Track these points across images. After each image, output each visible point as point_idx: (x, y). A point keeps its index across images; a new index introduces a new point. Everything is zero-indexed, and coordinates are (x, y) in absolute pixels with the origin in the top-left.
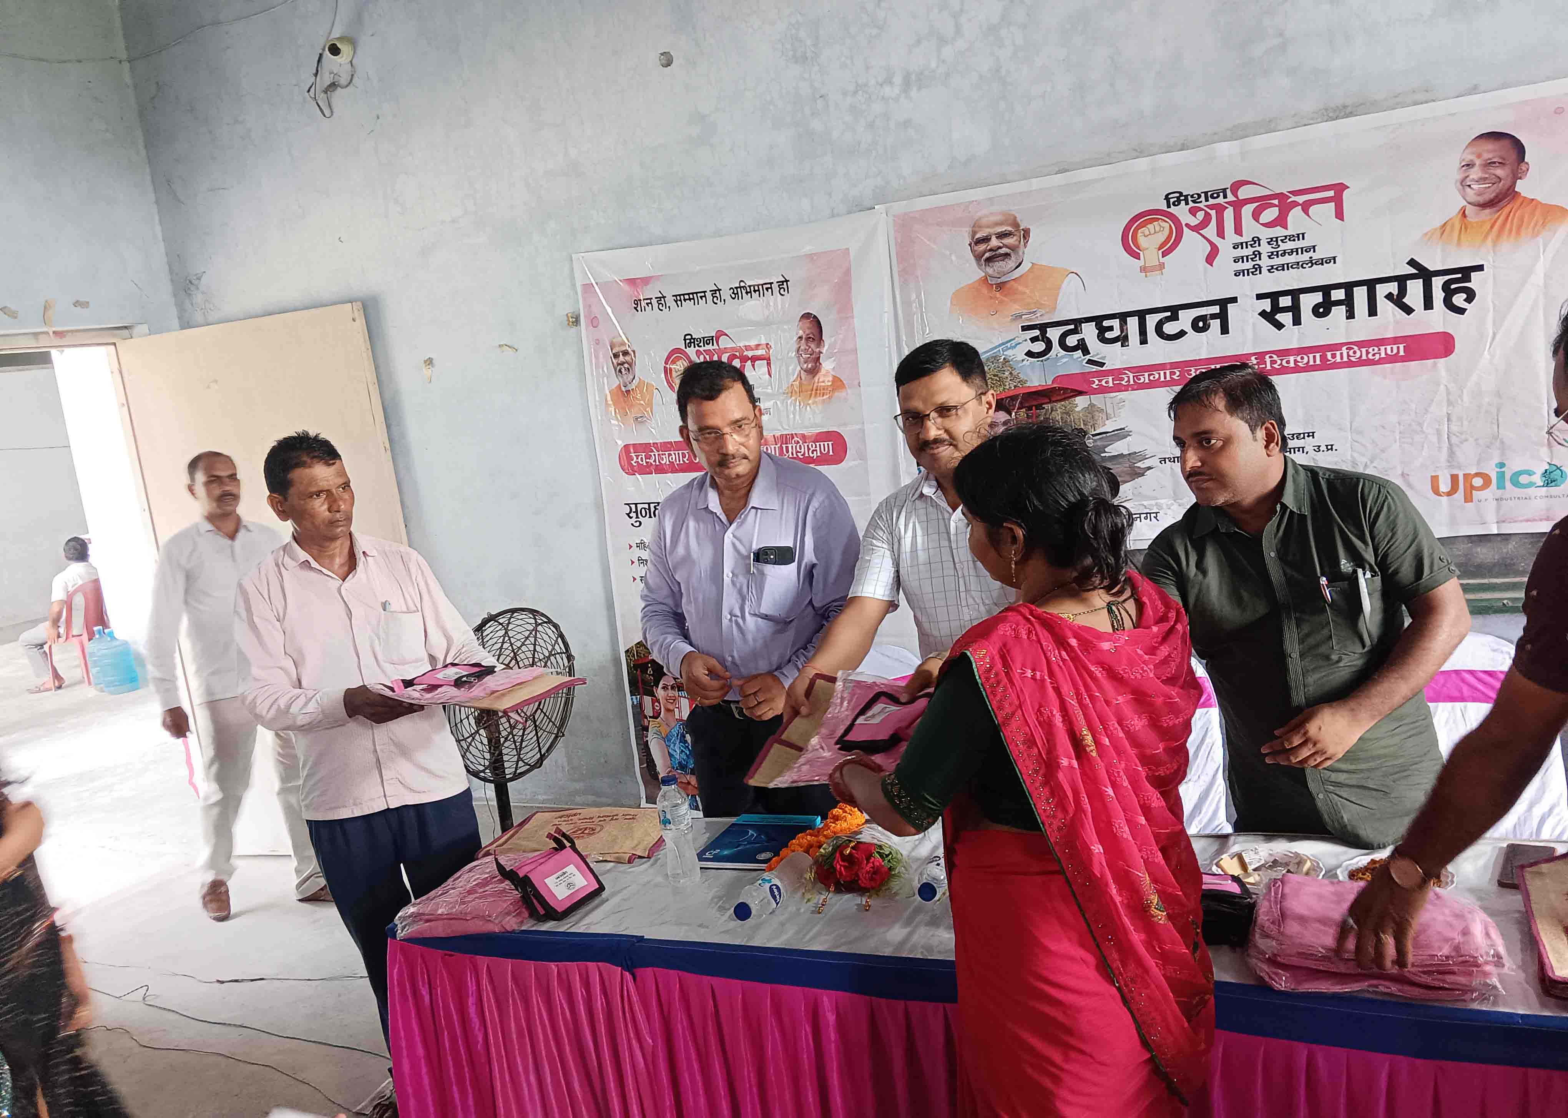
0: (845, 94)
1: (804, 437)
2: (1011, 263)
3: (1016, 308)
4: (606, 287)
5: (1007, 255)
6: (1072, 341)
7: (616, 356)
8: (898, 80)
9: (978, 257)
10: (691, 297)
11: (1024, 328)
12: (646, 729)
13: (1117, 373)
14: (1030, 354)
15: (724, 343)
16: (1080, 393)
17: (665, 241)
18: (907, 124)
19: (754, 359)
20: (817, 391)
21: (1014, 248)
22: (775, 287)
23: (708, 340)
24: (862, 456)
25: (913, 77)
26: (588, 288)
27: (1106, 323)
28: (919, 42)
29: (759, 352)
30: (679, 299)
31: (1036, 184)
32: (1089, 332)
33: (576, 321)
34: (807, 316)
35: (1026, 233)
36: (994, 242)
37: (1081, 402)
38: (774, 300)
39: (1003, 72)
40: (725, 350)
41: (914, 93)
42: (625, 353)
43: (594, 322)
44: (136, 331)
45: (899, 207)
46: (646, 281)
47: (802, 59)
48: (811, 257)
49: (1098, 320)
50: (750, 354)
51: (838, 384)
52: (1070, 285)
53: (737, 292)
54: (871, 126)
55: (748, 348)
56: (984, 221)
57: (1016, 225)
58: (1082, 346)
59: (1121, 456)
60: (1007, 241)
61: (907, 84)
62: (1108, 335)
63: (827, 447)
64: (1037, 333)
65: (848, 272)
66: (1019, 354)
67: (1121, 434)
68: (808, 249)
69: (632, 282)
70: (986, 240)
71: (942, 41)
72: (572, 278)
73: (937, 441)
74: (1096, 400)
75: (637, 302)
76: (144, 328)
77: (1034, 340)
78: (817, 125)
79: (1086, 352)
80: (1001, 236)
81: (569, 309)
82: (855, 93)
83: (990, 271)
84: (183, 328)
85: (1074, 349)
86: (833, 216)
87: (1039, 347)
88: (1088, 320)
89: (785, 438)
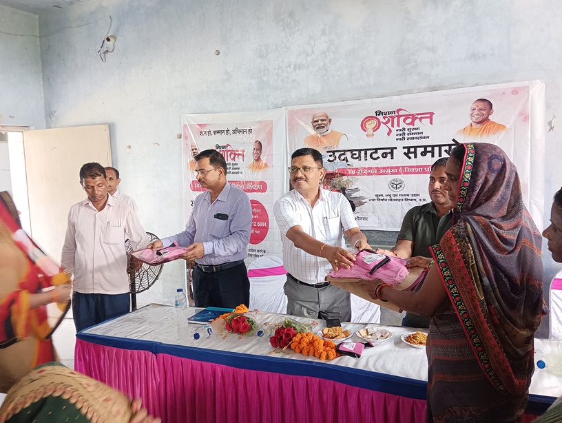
0: (275, 69)
1: (253, 182)
2: (325, 130)
3: (325, 145)
4: (191, 126)
5: (324, 127)
6: (343, 157)
7: (193, 150)
8: (292, 66)
9: (314, 127)
10: (219, 132)
13: (357, 169)
14: (329, 160)
15: (229, 148)
16: (344, 175)
17: (213, 113)
18: (294, 81)
19: (239, 155)
20: (259, 168)
21: (326, 125)
22: (247, 131)
23: (224, 147)
24: (272, 191)
25: (297, 66)
26: (185, 126)
27: (354, 152)
28: (300, 55)
29: (241, 153)
30: (215, 132)
31: (334, 104)
32: (348, 155)
33: (180, 137)
34: (257, 141)
35: (330, 120)
36: (320, 122)
37: (345, 178)
38: (246, 135)
39: (326, 67)
40: (229, 151)
41: (297, 71)
42: (196, 149)
43: (186, 138)
44: (30, 128)
45: (290, 108)
46: (205, 125)
47: (262, 57)
48: (260, 122)
49: (352, 151)
50: (237, 153)
51: (266, 165)
52: (343, 139)
53: (234, 132)
54: (283, 80)
55: (237, 151)
56: (317, 115)
58: (346, 160)
59: (356, 197)
60: (324, 122)
61: (295, 68)
62: (354, 156)
63: (260, 187)
64: (332, 154)
65: (272, 128)
67: (357, 190)
68: (259, 119)
69: (200, 125)
70: (317, 121)
71: (307, 55)
72: (180, 122)
74: (350, 178)
75: (201, 132)
76: (34, 127)
77: (331, 156)
78: (265, 79)
80: (322, 120)
81: (178, 133)
82: (278, 69)
83: (318, 131)
84: (47, 128)
85: (344, 160)
86: (268, 109)
87: (332, 158)
88: (348, 151)
89: (247, 182)
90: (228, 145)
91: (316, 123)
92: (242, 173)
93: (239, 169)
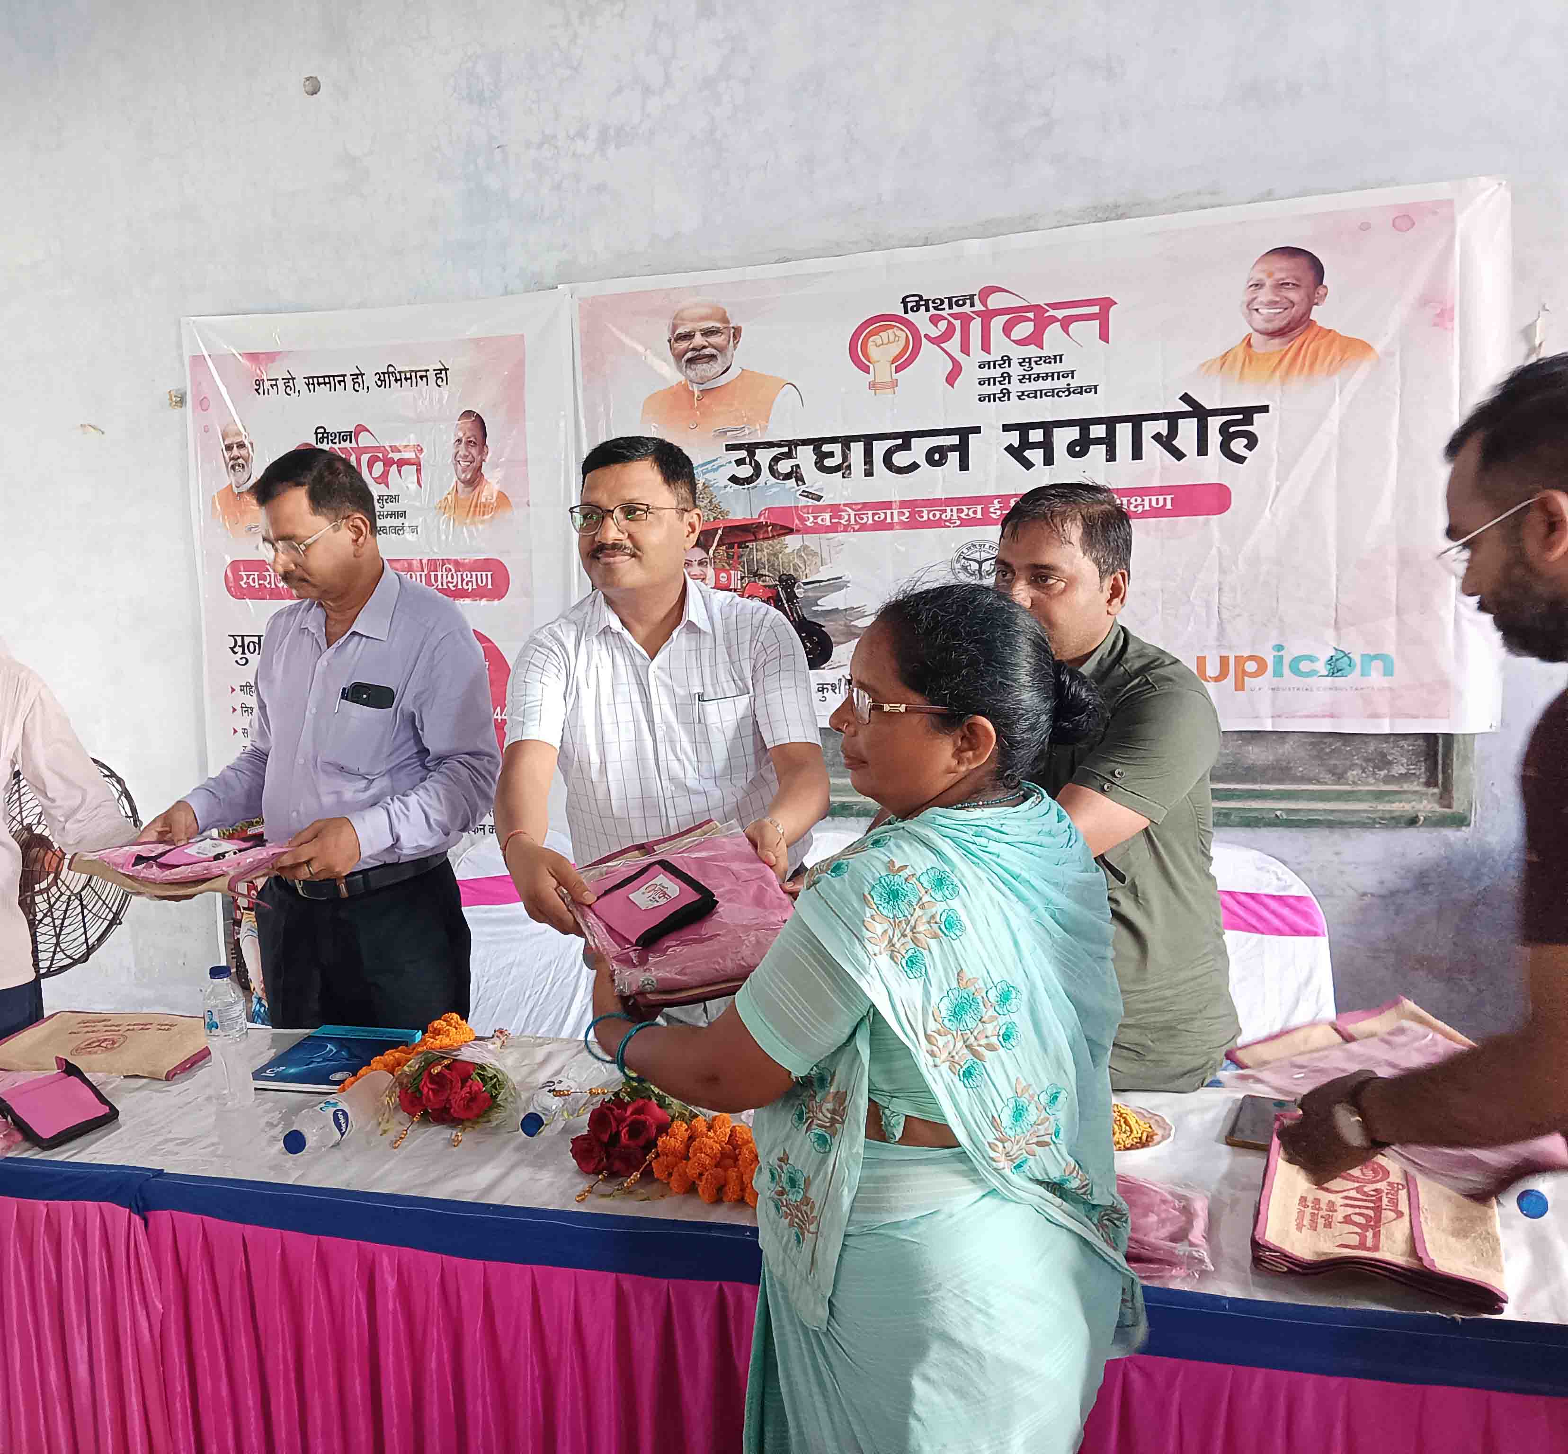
0: (528, 145)
1: (456, 563)
2: (716, 367)
3: (721, 423)
4: (221, 360)
5: (712, 357)
6: (784, 466)
7: (229, 448)
8: (593, 133)
9: (678, 357)
10: (326, 380)
11: (730, 448)
12: (238, 923)
13: (835, 510)
14: (734, 479)
15: (365, 440)
16: (790, 531)
17: (299, 309)
18: (601, 188)
19: (401, 463)
20: (479, 509)
21: (721, 349)
22: (431, 375)
23: (345, 436)
24: (527, 593)
25: (612, 132)
26: (198, 361)
27: (826, 448)
28: (619, 90)
29: (410, 455)
30: (312, 382)
31: (750, 272)
32: (806, 457)
33: (182, 402)
34: (468, 414)
35: (737, 332)
36: (698, 340)
37: (792, 542)
38: (427, 390)
39: (718, 135)
40: (366, 450)
41: (611, 150)
42: (241, 445)
43: (203, 404)
45: (588, 289)
46: (271, 357)
47: (478, 99)
48: (476, 341)
49: (817, 443)
50: (396, 456)
51: (503, 499)
52: (786, 398)
53: (382, 379)
54: (558, 187)
55: (395, 449)
56: (686, 314)
57: (725, 320)
58: (795, 474)
59: (836, 611)
60: (714, 340)
61: (603, 140)
62: (828, 462)
63: (485, 578)
64: (743, 454)
65: (521, 364)
66: (721, 478)
67: (837, 584)
68: (473, 331)
69: (253, 357)
70: (689, 336)
71: (647, 91)
72: (179, 346)
73: (616, 547)
74: (811, 540)
75: (259, 383)
77: (740, 462)
78: (492, 182)
79: (800, 479)
80: (707, 333)
81: (173, 386)
82: (540, 145)
83: (691, 374)
85: (788, 476)
86: (506, 293)
87: (745, 471)
88: (805, 442)
89: (434, 564)
90: (360, 429)
91: (684, 345)
92: (414, 529)
93: (403, 514)
